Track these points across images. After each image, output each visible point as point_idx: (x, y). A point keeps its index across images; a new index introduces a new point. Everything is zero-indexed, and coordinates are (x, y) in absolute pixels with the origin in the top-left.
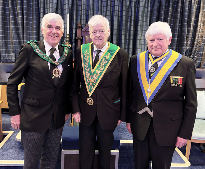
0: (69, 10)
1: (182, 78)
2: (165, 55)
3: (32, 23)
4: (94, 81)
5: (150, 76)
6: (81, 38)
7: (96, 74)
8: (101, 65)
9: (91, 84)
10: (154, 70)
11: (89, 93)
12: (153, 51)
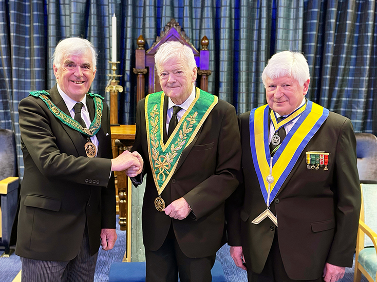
0: (116, 7)
1: (328, 154)
2: (299, 112)
3: (30, 38)
4: (167, 166)
5: (272, 153)
6: (146, 70)
7: (170, 154)
8: (181, 136)
9: (162, 172)
10: (279, 141)
11: (158, 187)
12: (275, 107)
